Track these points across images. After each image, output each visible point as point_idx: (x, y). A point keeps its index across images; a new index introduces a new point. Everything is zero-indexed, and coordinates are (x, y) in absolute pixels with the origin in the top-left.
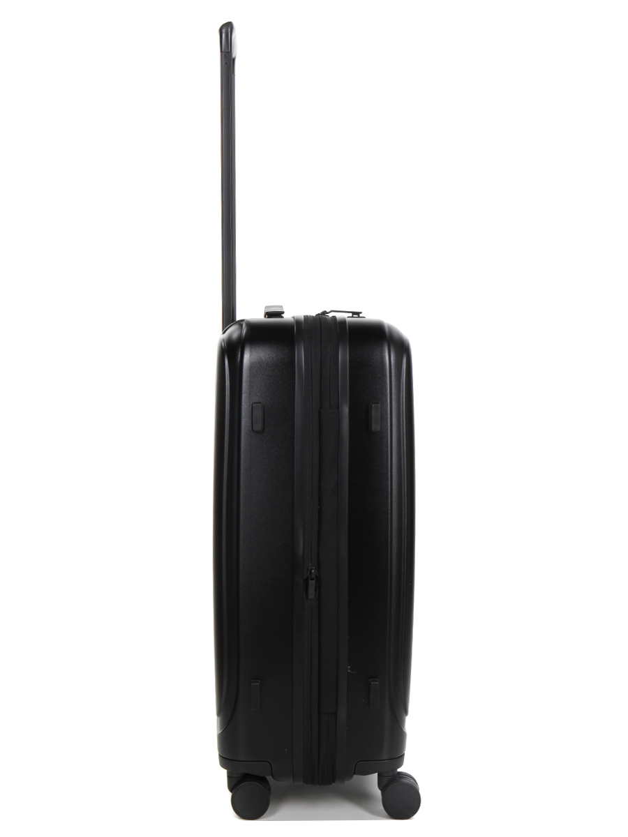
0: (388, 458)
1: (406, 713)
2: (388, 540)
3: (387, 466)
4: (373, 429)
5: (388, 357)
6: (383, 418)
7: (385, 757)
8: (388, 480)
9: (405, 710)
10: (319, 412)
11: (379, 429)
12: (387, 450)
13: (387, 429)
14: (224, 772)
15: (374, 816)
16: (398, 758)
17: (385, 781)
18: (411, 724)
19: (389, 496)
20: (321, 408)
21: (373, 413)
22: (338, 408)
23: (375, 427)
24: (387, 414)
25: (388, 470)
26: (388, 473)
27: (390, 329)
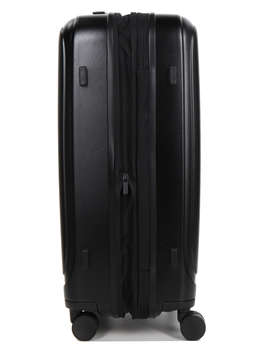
0: (182, 102)
1: (196, 272)
2: (182, 156)
3: (181, 108)
4: (172, 83)
5: (182, 38)
6: (178, 76)
7: (181, 300)
8: (182, 117)
9: (195, 271)
10: (136, 72)
11: (175, 83)
12: (181, 97)
13: (181, 84)
14: (68, 310)
15: (175, 339)
16: (191, 301)
17: (182, 315)
18: (199, 279)
19: (183, 127)
20: (137, 69)
21: (172, 72)
22: (149, 70)
23: (173, 81)
24: (181, 74)
25: (182, 110)
26: (182, 112)
27: (184, 20)
